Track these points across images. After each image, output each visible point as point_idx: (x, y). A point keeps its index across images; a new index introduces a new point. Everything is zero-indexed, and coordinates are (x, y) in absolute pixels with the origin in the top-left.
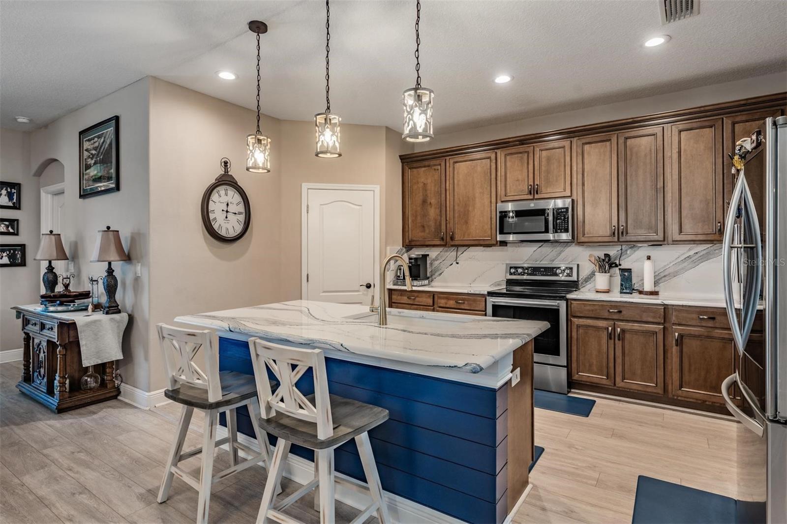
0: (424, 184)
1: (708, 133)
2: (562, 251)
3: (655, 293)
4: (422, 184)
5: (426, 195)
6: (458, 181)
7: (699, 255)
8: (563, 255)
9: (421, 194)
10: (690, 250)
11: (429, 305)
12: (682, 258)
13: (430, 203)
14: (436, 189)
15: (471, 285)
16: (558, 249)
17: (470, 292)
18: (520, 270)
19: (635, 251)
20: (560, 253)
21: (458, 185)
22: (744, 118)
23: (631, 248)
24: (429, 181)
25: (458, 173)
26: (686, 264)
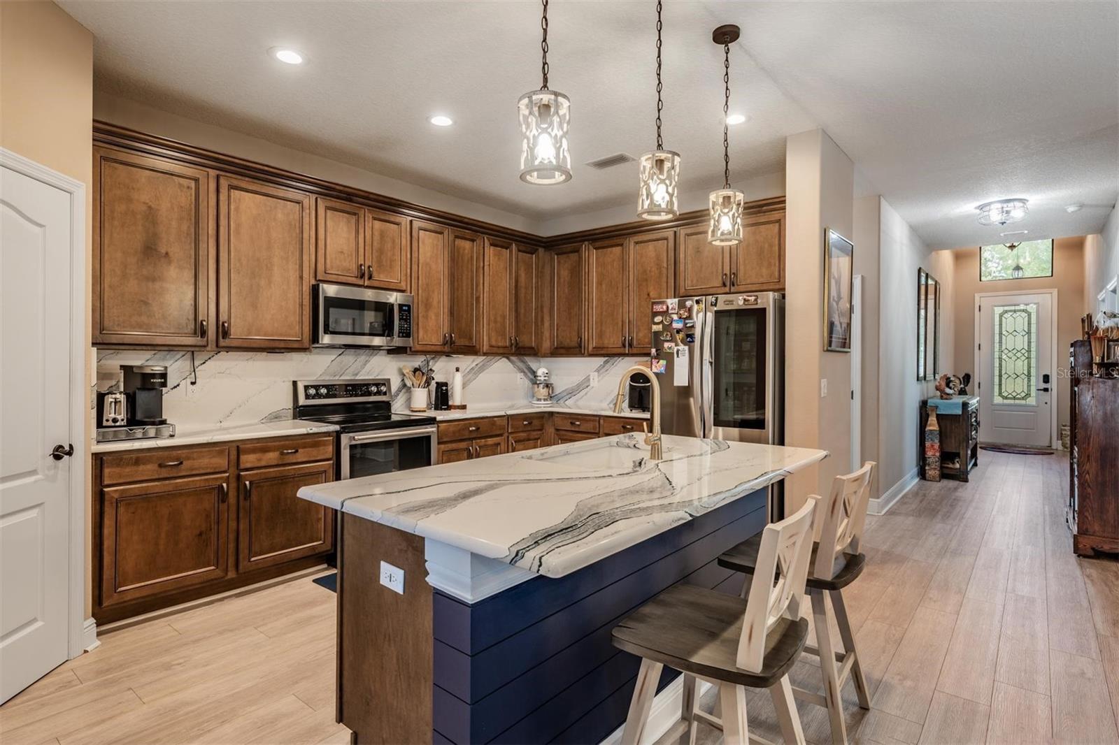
0: (150, 207)
1: (506, 253)
2: (367, 361)
3: (464, 407)
4: (144, 208)
5: (155, 235)
6: (238, 226)
7: (479, 366)
8: (368, 366)
9: (140, 228)
10: (473, 361)
11: (217, 470)
12: (468, 370)
13: (167, 253)
14: (184, 227)
15: (225, 424)
16: (363, 358)
17: (311, 432)
18: (324, 391)
19: (436, 362)
20: (365, 365)
21: (238, 232)
22: (523, 249)
23: (433, 358)
24: (164, 206)
25: (237, 209)
26: (471, 375)
